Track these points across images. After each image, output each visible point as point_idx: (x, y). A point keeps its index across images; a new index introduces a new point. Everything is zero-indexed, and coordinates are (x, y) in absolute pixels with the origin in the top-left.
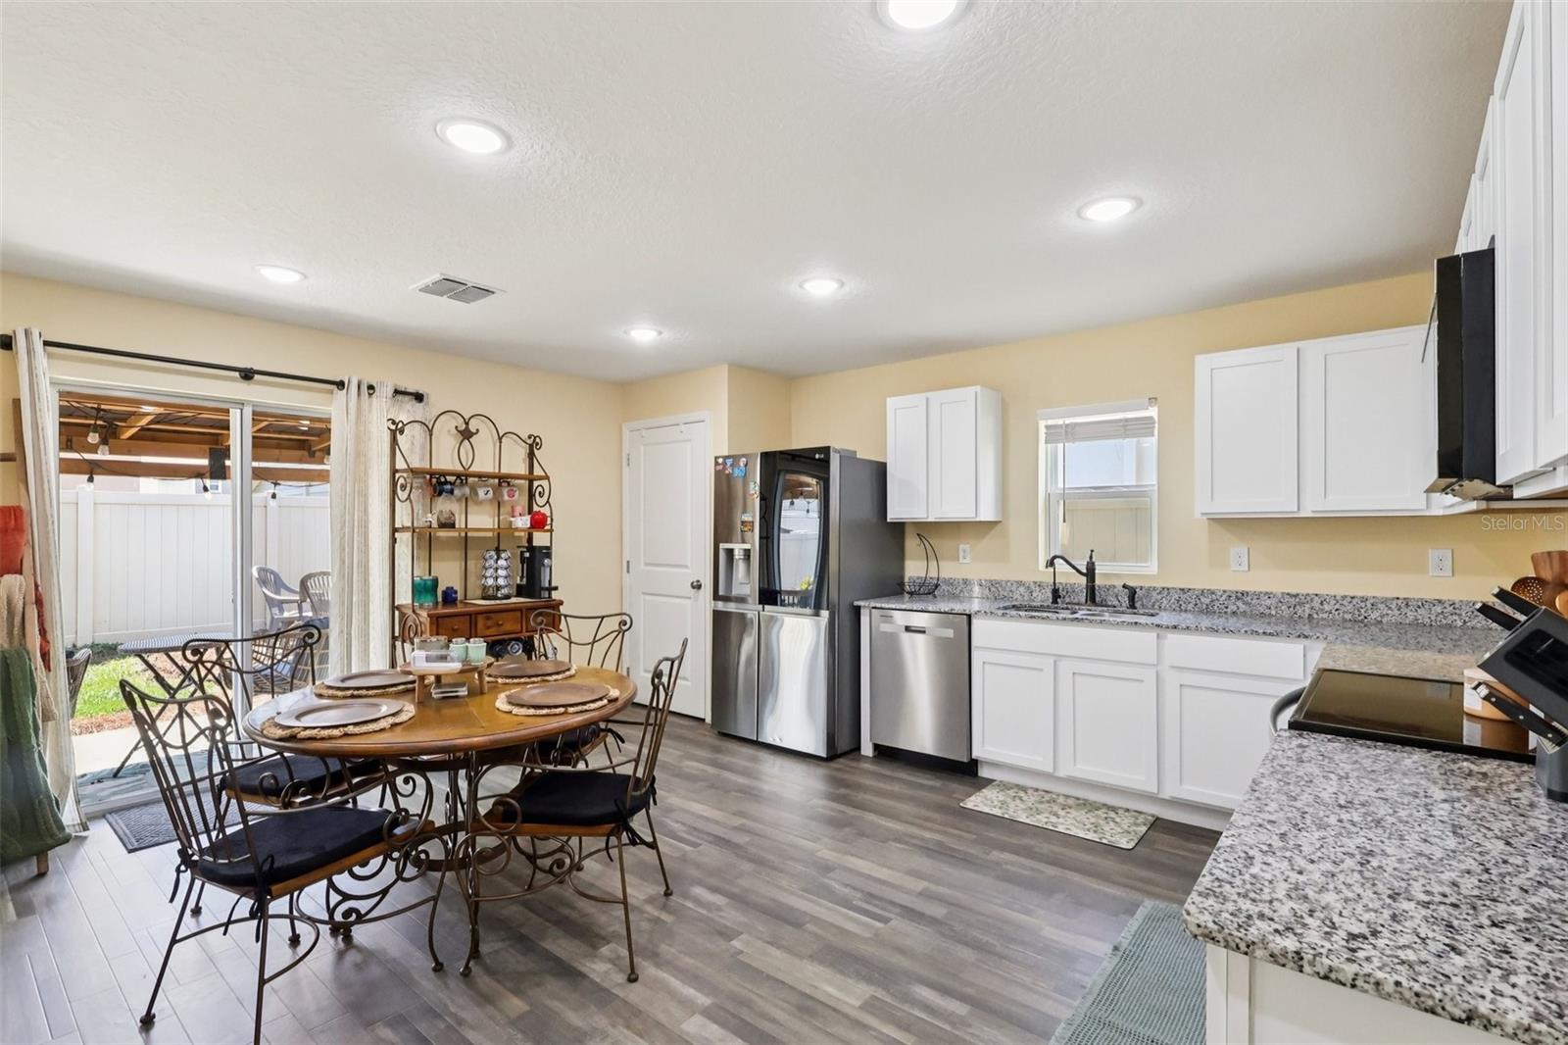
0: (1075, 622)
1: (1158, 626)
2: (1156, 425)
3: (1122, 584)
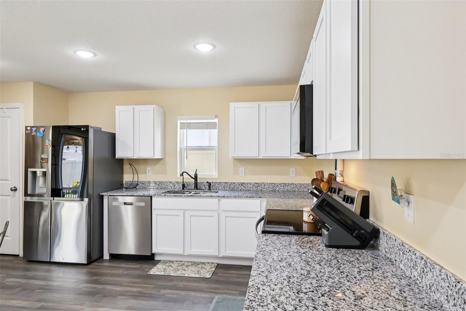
0: (191, 197)
1: (218, 196)
2: (217, 125)
3: (206, 181)
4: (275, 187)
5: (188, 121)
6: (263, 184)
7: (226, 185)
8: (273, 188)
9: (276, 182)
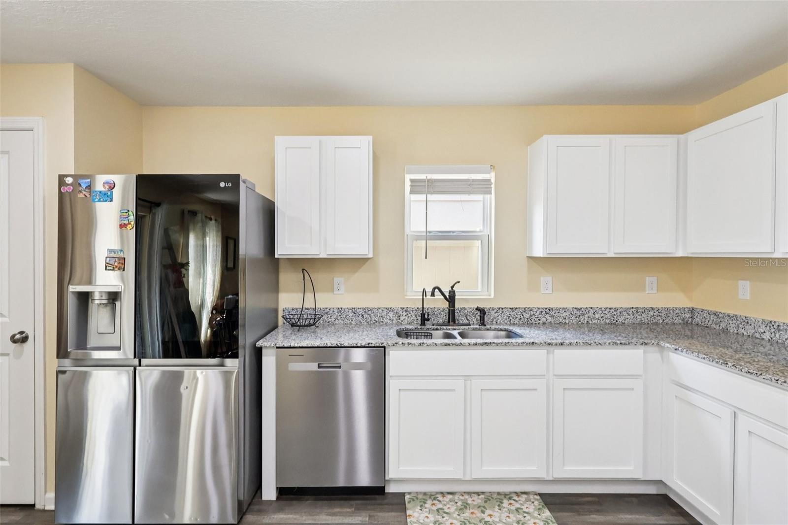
1: (549, 344)
2: (493, 186)
3: (476, 307)
4: (615, 317)
5: (430, 176)
6: (591, 310)
7: (514, 313)
8: (612, 318)
9: (618, 306)
